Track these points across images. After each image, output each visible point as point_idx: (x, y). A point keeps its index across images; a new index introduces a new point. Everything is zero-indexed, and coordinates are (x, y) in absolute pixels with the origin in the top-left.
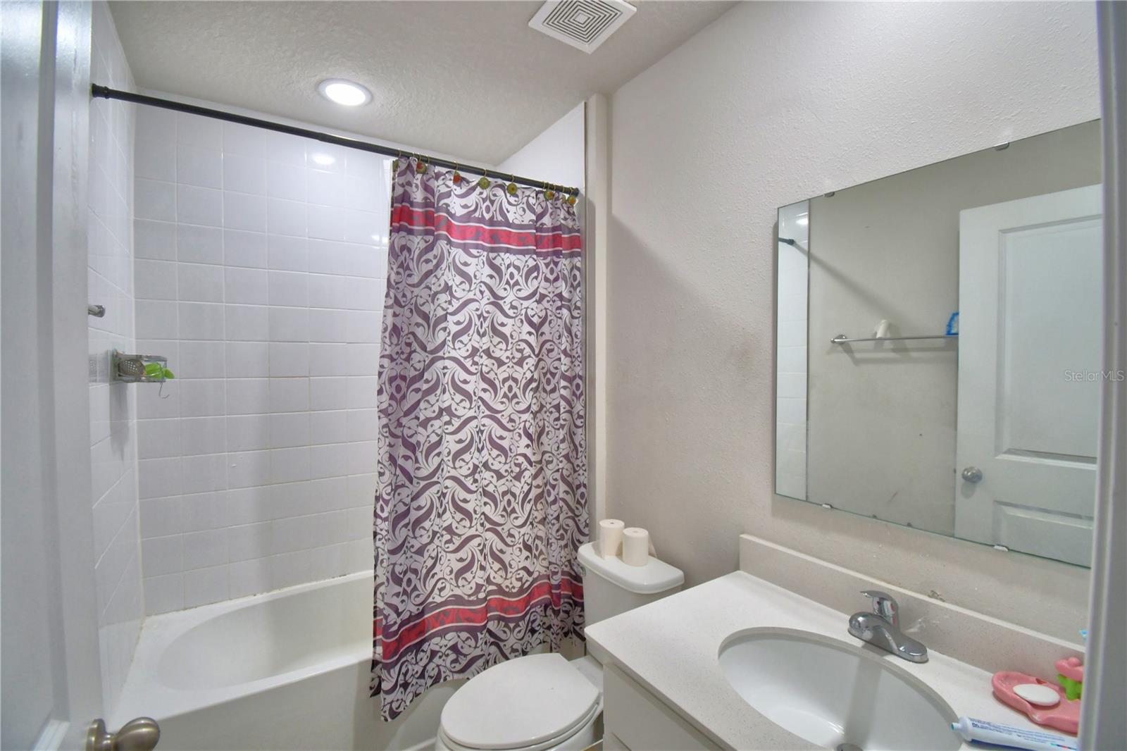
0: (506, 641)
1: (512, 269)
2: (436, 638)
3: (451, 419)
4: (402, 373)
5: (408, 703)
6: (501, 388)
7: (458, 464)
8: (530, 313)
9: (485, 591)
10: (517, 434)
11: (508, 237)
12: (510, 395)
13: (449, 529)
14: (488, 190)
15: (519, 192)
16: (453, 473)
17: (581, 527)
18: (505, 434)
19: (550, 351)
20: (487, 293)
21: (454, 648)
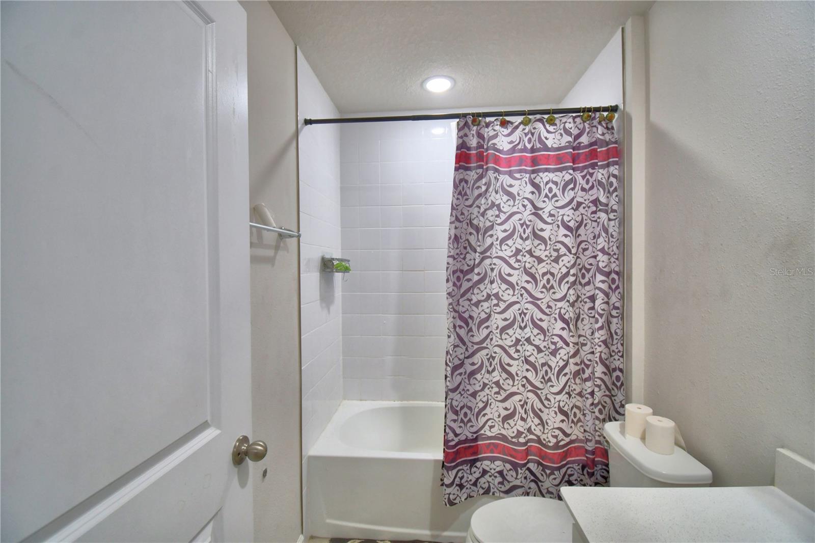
0: (543, 482)
1: (550, 185)
2: (487, 461)
3: (498, 302)
4: (461, 268)
5: (463, 500)
6: (541, 281)
7: (504, 336)
8: (566, 219)
9: (525, 437)
10: (554, 318)
11: (547, 160)
12: (548, 286)
13: (497, 383)
14: (530, 125)
15: (557, 122)
16: (500, 342)
17: (617, 406)
18: (544, 317)
19: (585, 250)
20: (529, 206)
21: (501, 473)
